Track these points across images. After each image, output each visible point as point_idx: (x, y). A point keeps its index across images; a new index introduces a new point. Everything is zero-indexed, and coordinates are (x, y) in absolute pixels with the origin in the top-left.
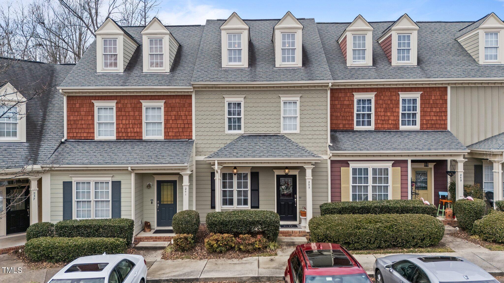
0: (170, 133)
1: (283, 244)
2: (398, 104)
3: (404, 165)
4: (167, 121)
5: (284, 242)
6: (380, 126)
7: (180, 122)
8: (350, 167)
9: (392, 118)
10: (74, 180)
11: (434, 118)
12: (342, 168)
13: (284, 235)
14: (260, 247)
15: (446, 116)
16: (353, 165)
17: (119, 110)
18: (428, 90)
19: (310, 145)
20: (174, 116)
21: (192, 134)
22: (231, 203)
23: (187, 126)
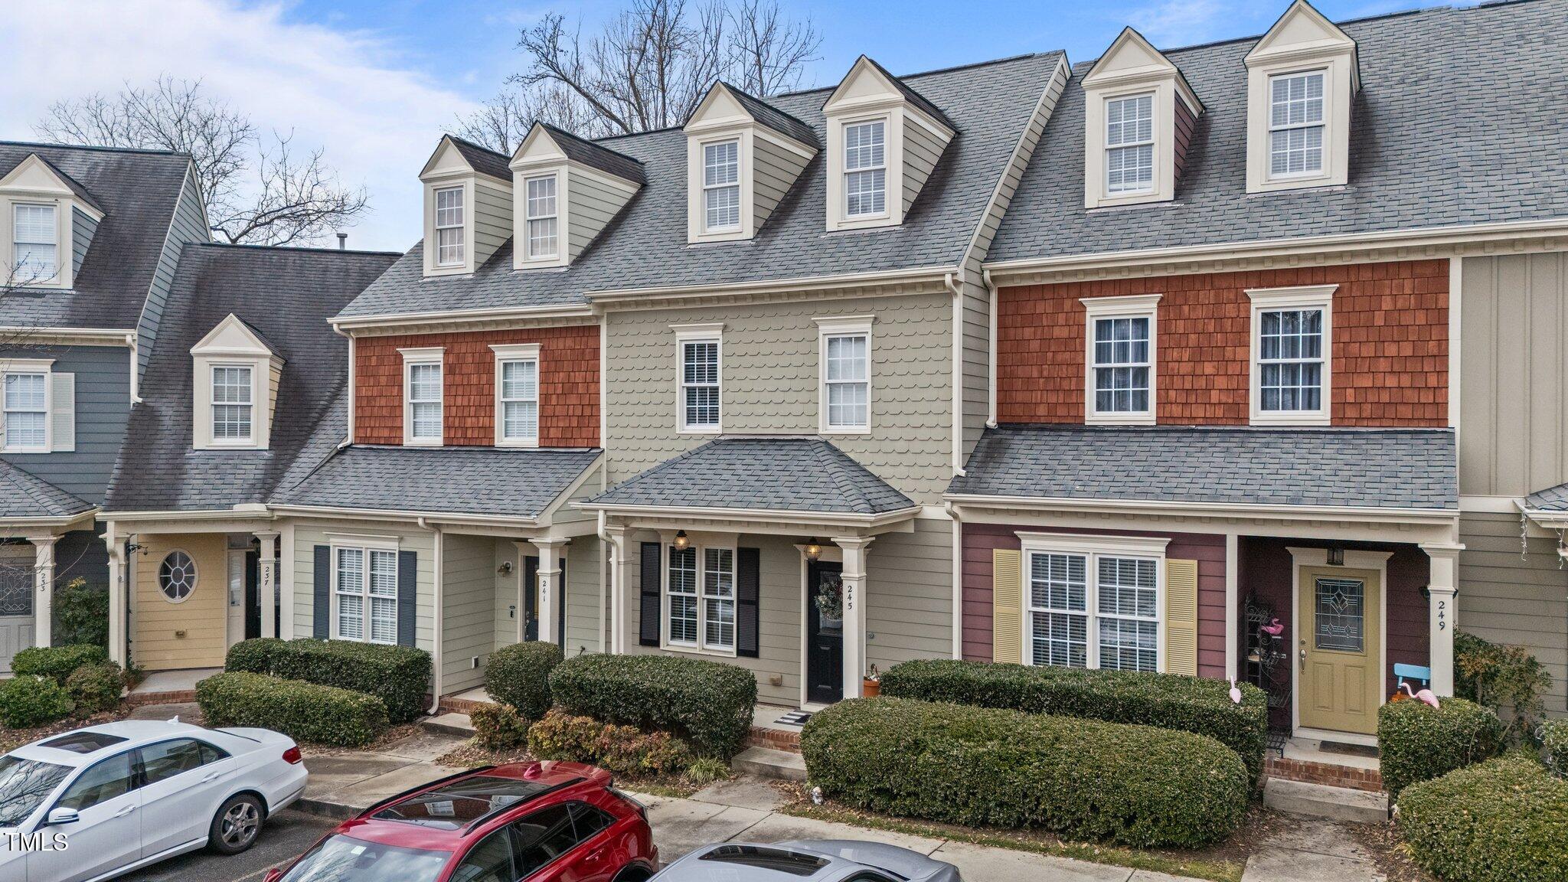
0: (552, 429)
1: (751, 768)
2: (1245, 330)
3: (1209, 553)
4: (545, 398)
5: (754, 763)
6: (1176, 411)
7: (573, 400)
8: (1023, 548)
9: (1221, 382)
10: (335, 543)
11: (1391, 382)
12: (995, 551)
13: (779, 743)
14: (655, 766)
15: (1444, 372)
16: (1031, 544)
17: (450, 370)
18: (1366, 275)
19: (902, 471)
20: (560, 385)
21: (599, 434)
22: (691, 635)
23: (588, 411)
